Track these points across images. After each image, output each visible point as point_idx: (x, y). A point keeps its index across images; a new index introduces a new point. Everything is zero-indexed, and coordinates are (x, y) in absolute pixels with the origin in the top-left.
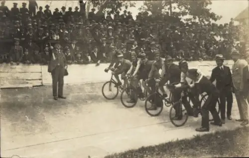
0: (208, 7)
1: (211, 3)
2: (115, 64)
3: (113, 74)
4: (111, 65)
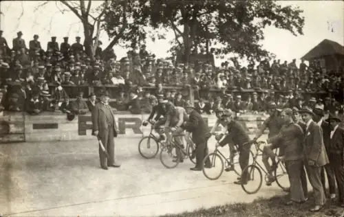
0: (260, 43)
1: (263, 38)
2: (155, 116)
3: (152, 128)
4: (151, 117)
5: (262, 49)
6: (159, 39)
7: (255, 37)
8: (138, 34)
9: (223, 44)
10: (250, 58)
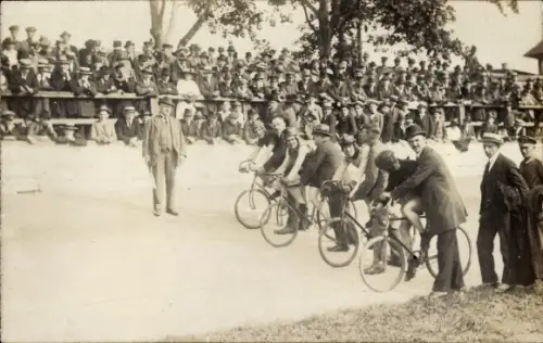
0: (448, 26)
1: (453, 19)
5: (452, 38)
6: (283, 21)
7: (440, 18)
8: (248, 15)
9: (388, 29)
10: (432, 53)
